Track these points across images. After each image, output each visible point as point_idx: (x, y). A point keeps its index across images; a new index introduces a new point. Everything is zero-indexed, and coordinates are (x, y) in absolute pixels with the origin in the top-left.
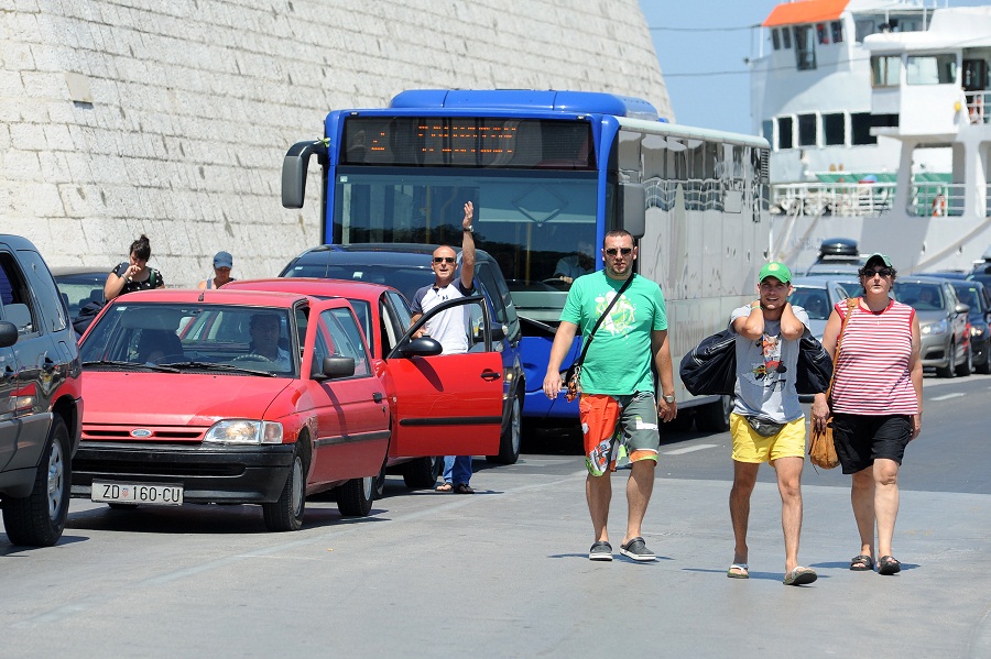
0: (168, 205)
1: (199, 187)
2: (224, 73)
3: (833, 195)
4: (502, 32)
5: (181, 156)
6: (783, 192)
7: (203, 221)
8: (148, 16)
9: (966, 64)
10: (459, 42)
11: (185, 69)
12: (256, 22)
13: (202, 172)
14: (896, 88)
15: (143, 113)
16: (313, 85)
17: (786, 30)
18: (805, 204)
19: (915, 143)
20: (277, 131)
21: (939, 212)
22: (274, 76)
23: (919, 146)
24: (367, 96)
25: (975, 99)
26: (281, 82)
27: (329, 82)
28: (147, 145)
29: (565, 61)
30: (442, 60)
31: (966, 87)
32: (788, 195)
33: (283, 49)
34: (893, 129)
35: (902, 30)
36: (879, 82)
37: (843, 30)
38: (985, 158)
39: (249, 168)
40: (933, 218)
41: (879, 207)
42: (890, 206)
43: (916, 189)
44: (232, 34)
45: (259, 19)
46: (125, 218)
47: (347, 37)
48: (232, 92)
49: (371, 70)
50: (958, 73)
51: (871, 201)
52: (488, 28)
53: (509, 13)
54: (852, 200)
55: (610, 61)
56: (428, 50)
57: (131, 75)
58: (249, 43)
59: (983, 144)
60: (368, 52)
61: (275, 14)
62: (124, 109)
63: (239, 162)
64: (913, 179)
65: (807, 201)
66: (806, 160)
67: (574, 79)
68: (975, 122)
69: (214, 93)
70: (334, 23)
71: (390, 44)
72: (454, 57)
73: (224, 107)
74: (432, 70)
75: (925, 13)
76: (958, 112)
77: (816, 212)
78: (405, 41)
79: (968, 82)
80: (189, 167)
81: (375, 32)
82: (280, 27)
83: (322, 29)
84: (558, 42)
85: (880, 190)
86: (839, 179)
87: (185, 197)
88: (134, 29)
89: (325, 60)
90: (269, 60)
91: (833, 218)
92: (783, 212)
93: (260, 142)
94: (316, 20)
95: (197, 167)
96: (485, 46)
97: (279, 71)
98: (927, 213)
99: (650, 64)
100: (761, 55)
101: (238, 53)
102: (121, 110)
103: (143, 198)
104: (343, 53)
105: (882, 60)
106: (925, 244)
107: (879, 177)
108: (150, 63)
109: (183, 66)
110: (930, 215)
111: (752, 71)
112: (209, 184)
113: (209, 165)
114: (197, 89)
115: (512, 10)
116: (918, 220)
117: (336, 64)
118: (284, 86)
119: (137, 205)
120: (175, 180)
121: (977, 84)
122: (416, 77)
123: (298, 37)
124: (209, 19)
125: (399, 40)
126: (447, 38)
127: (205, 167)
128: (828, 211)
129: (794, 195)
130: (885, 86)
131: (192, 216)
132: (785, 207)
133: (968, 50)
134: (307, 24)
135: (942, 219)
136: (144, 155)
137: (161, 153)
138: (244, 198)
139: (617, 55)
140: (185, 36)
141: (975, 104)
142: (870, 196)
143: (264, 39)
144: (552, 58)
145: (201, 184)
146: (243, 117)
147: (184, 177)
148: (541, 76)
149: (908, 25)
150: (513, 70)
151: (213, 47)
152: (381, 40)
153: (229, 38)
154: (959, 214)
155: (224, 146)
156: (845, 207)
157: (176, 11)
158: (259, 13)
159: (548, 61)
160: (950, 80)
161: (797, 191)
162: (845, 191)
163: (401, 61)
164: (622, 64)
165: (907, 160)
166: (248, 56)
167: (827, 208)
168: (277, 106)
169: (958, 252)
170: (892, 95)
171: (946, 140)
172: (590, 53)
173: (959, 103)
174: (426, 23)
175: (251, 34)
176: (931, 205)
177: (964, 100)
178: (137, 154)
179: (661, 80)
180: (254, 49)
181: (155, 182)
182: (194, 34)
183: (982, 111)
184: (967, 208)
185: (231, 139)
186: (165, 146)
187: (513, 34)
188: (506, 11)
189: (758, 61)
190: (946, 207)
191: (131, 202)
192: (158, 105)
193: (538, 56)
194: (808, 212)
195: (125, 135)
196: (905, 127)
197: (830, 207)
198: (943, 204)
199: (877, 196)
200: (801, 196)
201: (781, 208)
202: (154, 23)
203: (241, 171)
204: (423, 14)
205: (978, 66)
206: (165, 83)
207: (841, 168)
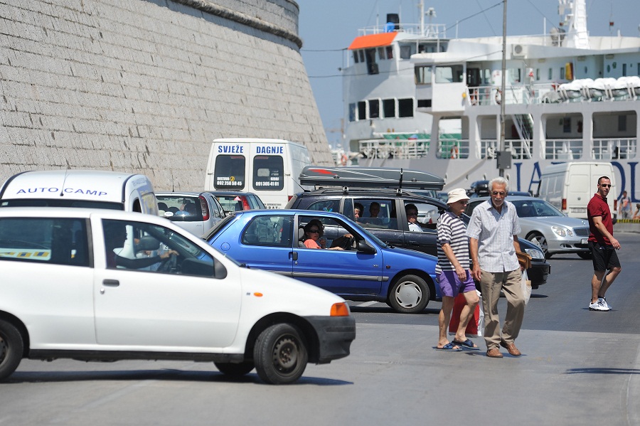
0: (34, 156)
1: (52, 145)
2: (64, 75)
3: (393, 146)
4: (221, 51)
5: (40, 126)
6: (365, 145)
7: (55, 165)
8: (18, 40)
9: (468, 71)
10: (197, 57)
11: (41, 72)
12: (81, 44)
13: (53, 135)
14: (430, 85)
15: (17, 99)
16: (116, 82)
17: (361, 51)
18: (378, 152)
19: (440, 117)
20: (96, 110)
21: (455, 156)
22: (93, 77)
23: (442, 118)
24: (147, 89)
25: (474, 91)
26: (97, 80)
27: (125, 80)
28: (20, 119)
29: (256, 68)
30: (188, 67)
31: (469, 84)
32: (368, 147)
33: (98, 61)
34: (428, 108)
35: (427, 52)
36: (419, 81)
37: (393, 52)
38: (480, 125)
39: (80, 133)
40: (451, 160)
41: (421, 153)
42: (427, 153)
43: (440, 143)
44: (68, 51)
45: (83, 42)
46: (9, 164)
47: (134, 54)
48: (69, 87)
49: (148, 73)
50: (464, 76)
51: (415, 150)
52: (212, 48)
53: (224, 40)
54: (404, 149)
55: (280, 68)
56: (179, 62)
57: (9, 76)
58: (78, 57)
59: (479, 117)
60: (146, 63)
61: (92, 39)
62: (6, 97)
63: (74, 129)
64: (439, 136)
65: (379, 150)
66: (374, 126)
67: (261, 79)
68: (474, 105)
69: (58, 88)
70: (126, 46)
71: (158, 58)
72: (194, 65)
73: (65, 96)
74: (182, 73)
75: (438, 42)
76: (464, 99)
77: (384, 156)
78: (167, 56)
79: (470, 82)
80: (45, 132)
81: (150, 51)
82: (96, 47)
83: (120, 48)
84: (251, 57)
85: (420, 144)
86: (396, 137)
87: (44, 151)
88: (10, 48)
89: (122, 68)
90: (90, 67)
91: (394, 160)
92: (365, 157)
93: (87, 117)
94: (116, 43)
95: (50, 132)
96: (211, 59)
97: (96, 73)
98: (447, 156)
99: (302, 70)
100: (348, 66)
101: (72, 63)
102: (4, 98)
103: (19, 151)
104: (132, 63)
105: (421, 69)
106: (447, 174)
107: (419, 136)
108: (20, 69)
109: (40, 71)
110: (449, 158)
111: (344, 76)
112: (57, 142)
113: (57, 131)
114: (49, 85)
115: (225, 38)
116: (443, 160)
117: (128, 70)
118: (99, 83)
119: (15, 155)
120: (38, 140)
121: (475, 82)
122: (174, 78)
123: (106, 53)
124: (54, 42)
125: (163, 56)
126: (190, 54)
127: (55, 132)
128: (391, 156)
129: (371, 147)
130: (423, 84)
131: (48, 163)
132: (366, 154)
133: (469, 63)
134: (111, 46)
135: (456, 160)
136: (19, 125)
137: (29, 124)
138: (78, 151)
139: (284, 65)
140: (40, 53)
141: (474, 94)
142: (415, 147)
143: (86, 54)
144: (248, 66)
145: (53, 143)
146: (76, 102)
147: (42, 139)
148: (243, 77)
149: (429, 49)
150: (227, 73)
151: (57, 59)
152: (153, 56)
153: (66, 54)
154: (466, 157)
155: (65, 119)
156: (401, 154)
157: (35, 38)
158: (83, 38)
159: (246, 68)
160: (460, 80)
161: (373, 145)
162: (400, 144)
163: (165, 68)
164: (287, 70)
165: (436, 127)
166: (77, 64)
167: (390, 154)
168: (95, 95)
169: (466, 179)
170: (428, 89)
171: (458, 115)
172: (270, 64)
173: (465, 93)
174: (178, 46)
175: (79, 52)
176: (449, 152)
177: (468, 92)
178: (15, 125)
179: (307, 79)
180: (81, 61)
181: (26, 142)
182: (46, 51)
183: (478, 98)
184: (470, 154)
185: (69, 115)
186: (31, 120)
187: (226, 52)
188: (222, 39)
189: (346, 69)
190: (459, 153)
191: (12, 154)
192: (26, 94)
193: (241, 65)
194: (379, 156)
195: (7, 113)
196: (436, 107)
197: (392, 153)
198: (456, 152)
199: (419, 147)
200: (376, 147)
201: (364, 154)
202: (20, 44)
203: (76, 134)
204: (176, 40)
205: (475, 72)
206: (30, 82)
207: (393, 131)
